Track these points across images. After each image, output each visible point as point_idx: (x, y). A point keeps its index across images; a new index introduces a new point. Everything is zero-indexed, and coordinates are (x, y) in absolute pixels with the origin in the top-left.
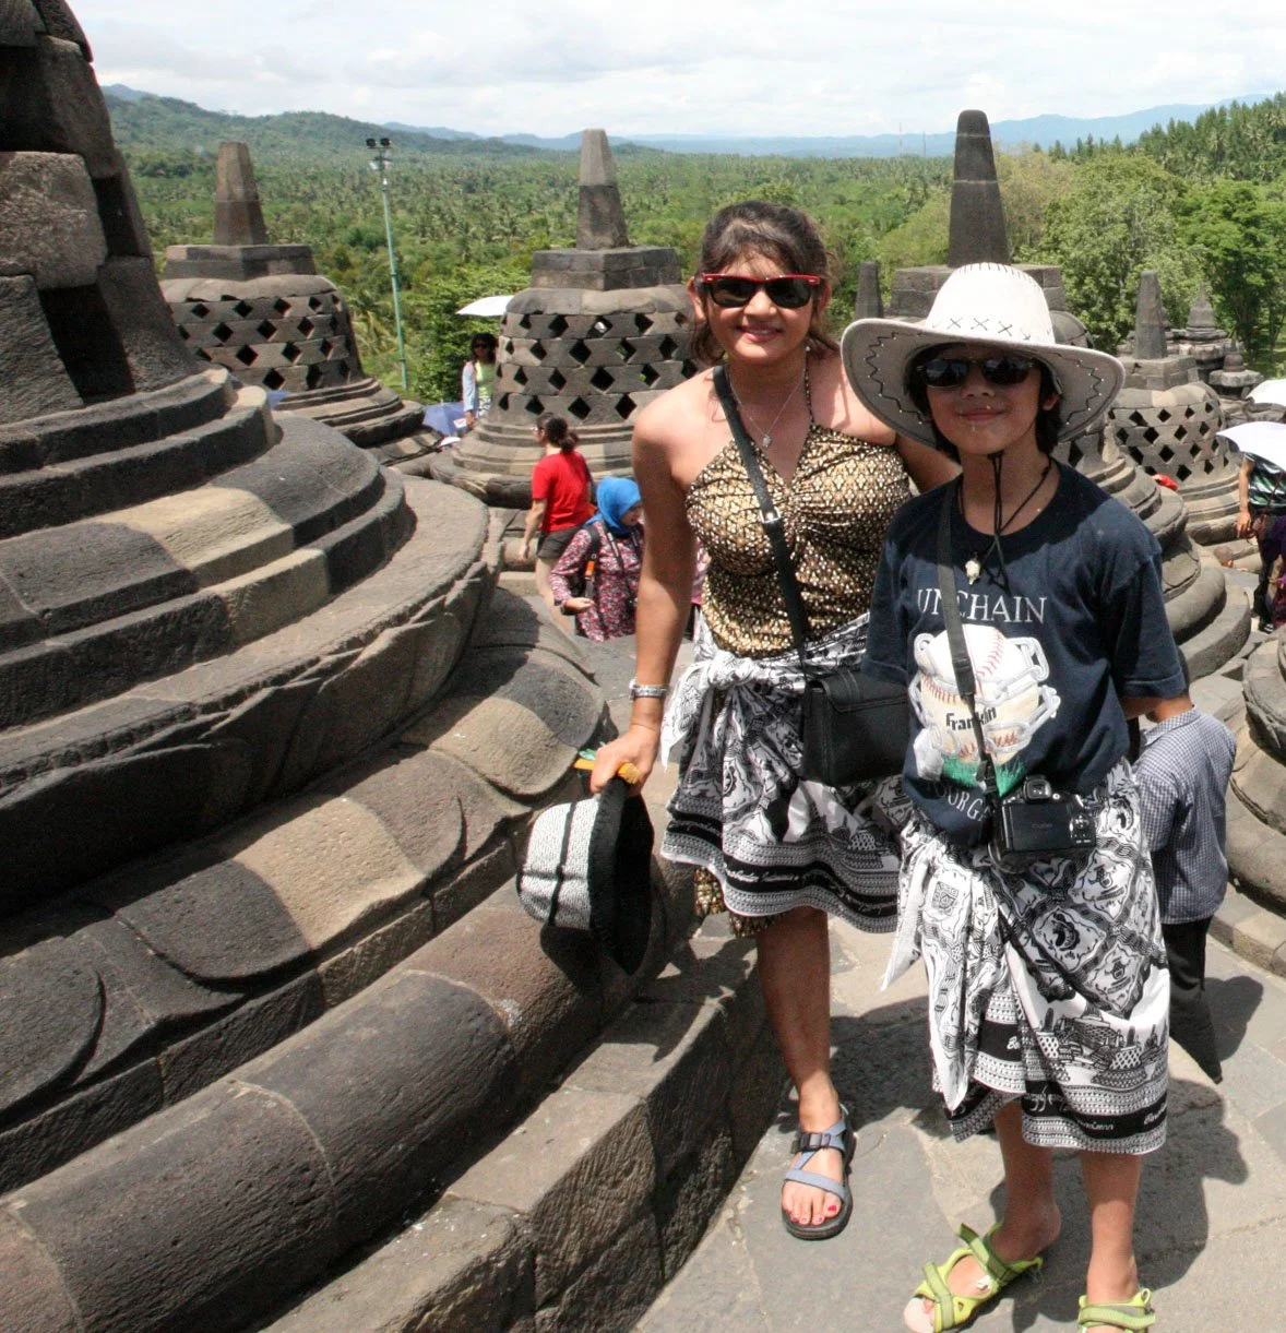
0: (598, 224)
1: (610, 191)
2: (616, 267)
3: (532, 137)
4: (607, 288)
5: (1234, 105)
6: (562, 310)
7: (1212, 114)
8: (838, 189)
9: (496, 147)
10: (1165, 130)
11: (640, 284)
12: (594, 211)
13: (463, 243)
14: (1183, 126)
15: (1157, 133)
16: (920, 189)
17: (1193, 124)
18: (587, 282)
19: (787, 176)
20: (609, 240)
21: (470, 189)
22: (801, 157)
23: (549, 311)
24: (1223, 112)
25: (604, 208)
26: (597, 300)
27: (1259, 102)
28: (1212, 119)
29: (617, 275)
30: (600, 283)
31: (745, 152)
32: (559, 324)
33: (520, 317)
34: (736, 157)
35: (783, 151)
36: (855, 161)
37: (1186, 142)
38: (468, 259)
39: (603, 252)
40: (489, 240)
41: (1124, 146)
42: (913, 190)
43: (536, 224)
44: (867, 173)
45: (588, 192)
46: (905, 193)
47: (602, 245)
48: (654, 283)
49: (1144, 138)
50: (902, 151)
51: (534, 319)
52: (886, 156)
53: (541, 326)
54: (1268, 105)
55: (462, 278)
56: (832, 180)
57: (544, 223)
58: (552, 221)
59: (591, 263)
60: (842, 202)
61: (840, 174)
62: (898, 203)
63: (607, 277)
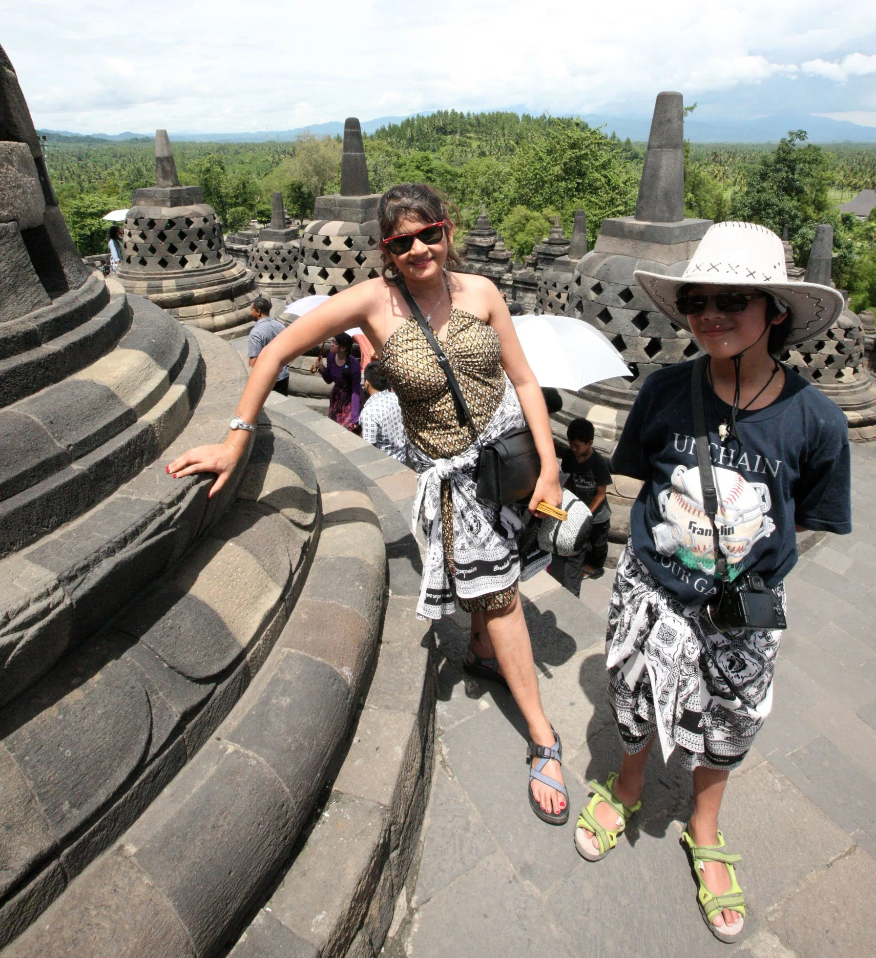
0: (165, 175)
1: (170, 159)
2: (176, 196)
4: (172, 206)
5: (418, 116)
6: (153, 217)
7: (408, 120)
8: (240, 157)
10: (387, 129)
11: (186, 204)
12: (163, 169)
14: (395, 126)
15: (383, 130)
17: (399, 125)
18: (163, 203)
19: (218, 151)
20: (171, 183)
21: (80, 159)
22: (223, 143)
23: (147, 217)
24: (413, 119)
25: (168, 168)
26: (168, 212)
27: (430, 115)
28: (408, 123)
29: (176, 201)
30: (169, 204)
31: (198, 141)
32: (152, 223)
33: (133, 220)
34: (195, 143)
36: (247, 144)
37: (396, 134)
39: (169, 189)
40: (90, 182)
41: (367, 136)
44: (253, 150)
45: (159, 160)
47: (168, 186)
48: (192, 203)
49: (377, 132)
50: (267, 139)
51: (140, 221)
52: (261, 142)
53: (144, 224)
56: (237, 153)
58: (116, 173)
59: (164, 194)
61: (240, 151)
63: (172, 201)
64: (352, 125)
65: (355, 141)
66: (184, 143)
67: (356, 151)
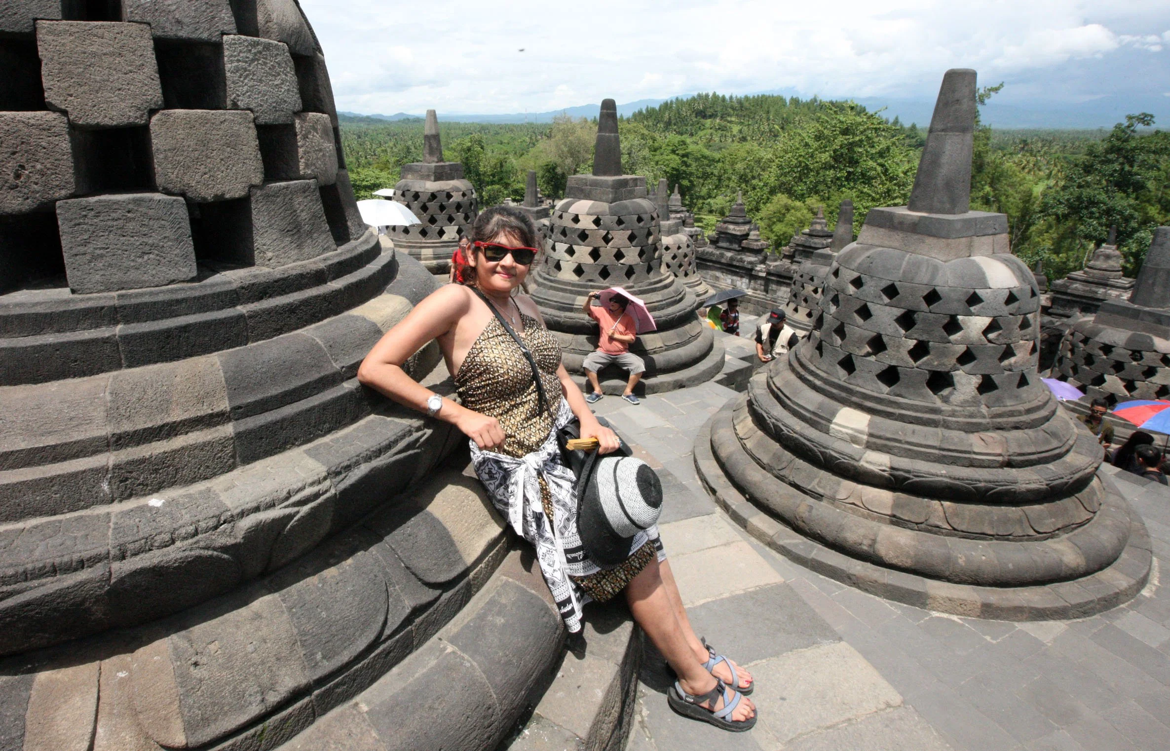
0: (432, 152)
1: (436, 137)
2: (439, 171)
3: (381, 115)
4: (435, 180)
5: (677, 99)
6: (418, 190)
7: (666, 104)
8: (499, 137)
9: (369, 120)
10: (644, 112)
11: (448, 179)
12: (430, 146)
13: (357, 159)
14: (653, 110)
15: (640, 113)
16: (534, 138)
17: (657, 108)
18: (427, 177)
19: (479, 131)
20: (436, 160)
21: (359, 137)
22: (484, 123)
23: (412, 190)
24: (672, 102)
25: (434, 145)
26: (431, 186)
27: (689, 98)
28: (666, 106)
29: (439, 175)
30: (433, 178)
31: (462, 122)
32: (416, 196)
33: (401, 192)
34: (458, 124)
35: (476, 121)
36: (506, 125)
37: (654, 117)
38: (359, 166)
39: (434, 164)
40: (366, 158)
41: (625, 118)
42: (531, 138)
43: (383, 151)
44: (512, 131)
45: (427, 137)
46: (527, 139)
47: (433, 161)
48: (453, 179)
49: (634, 115)
50: (527, 120)
51: (407, 193)
52: (519, 123)
53: (409, 196)
54: (694, 99)
55: (358, 173)
56: (497, 133)
57: (386, 151)
58: (389, 150)
59: (429, 168)
60: (501, 143)
61: (500, 131)
62: (524, 144)
63: (435, 176)
64: (609, 106)
65: (610, 122)
66: (449, 123)
67: (611, 132)
